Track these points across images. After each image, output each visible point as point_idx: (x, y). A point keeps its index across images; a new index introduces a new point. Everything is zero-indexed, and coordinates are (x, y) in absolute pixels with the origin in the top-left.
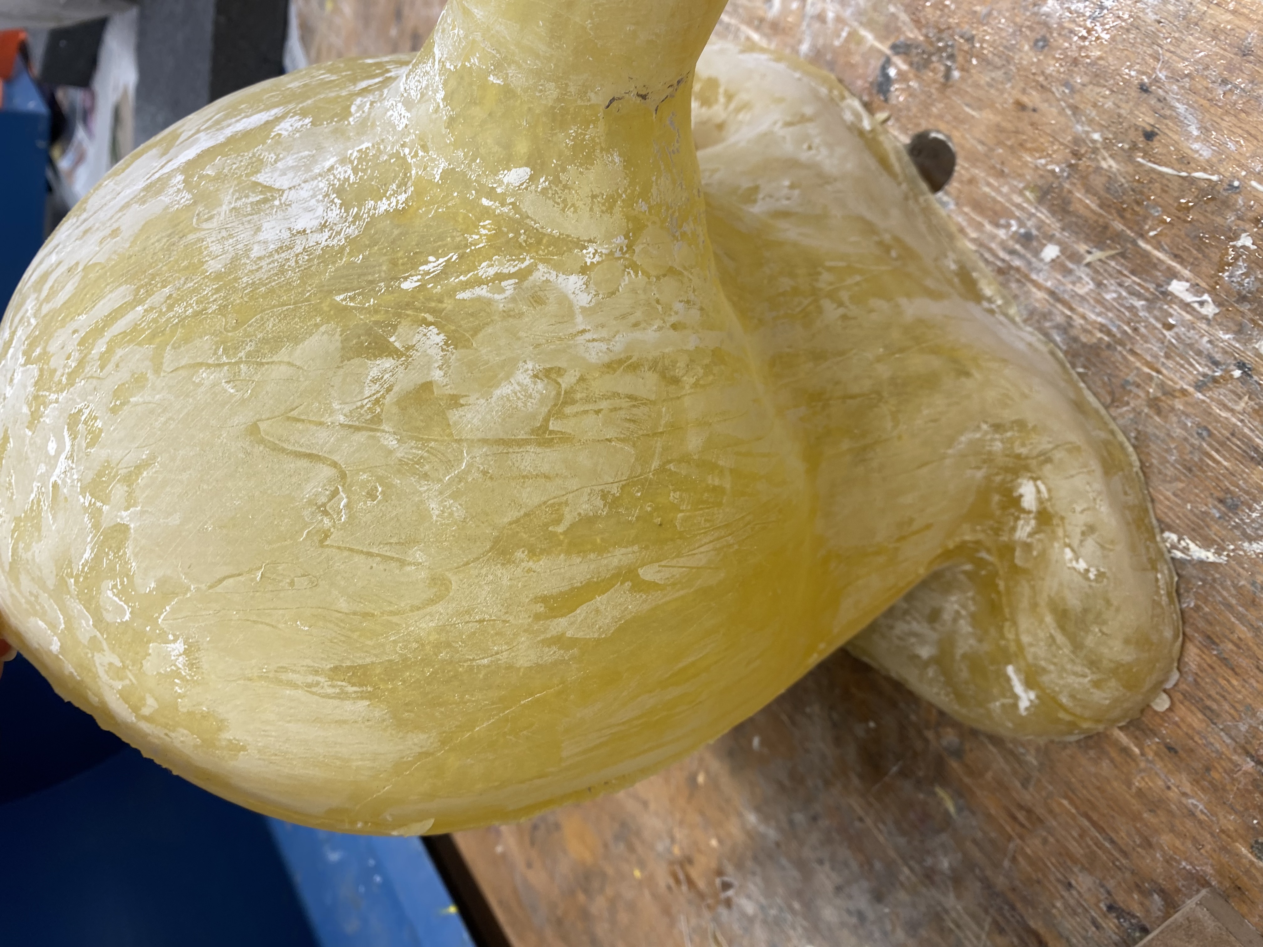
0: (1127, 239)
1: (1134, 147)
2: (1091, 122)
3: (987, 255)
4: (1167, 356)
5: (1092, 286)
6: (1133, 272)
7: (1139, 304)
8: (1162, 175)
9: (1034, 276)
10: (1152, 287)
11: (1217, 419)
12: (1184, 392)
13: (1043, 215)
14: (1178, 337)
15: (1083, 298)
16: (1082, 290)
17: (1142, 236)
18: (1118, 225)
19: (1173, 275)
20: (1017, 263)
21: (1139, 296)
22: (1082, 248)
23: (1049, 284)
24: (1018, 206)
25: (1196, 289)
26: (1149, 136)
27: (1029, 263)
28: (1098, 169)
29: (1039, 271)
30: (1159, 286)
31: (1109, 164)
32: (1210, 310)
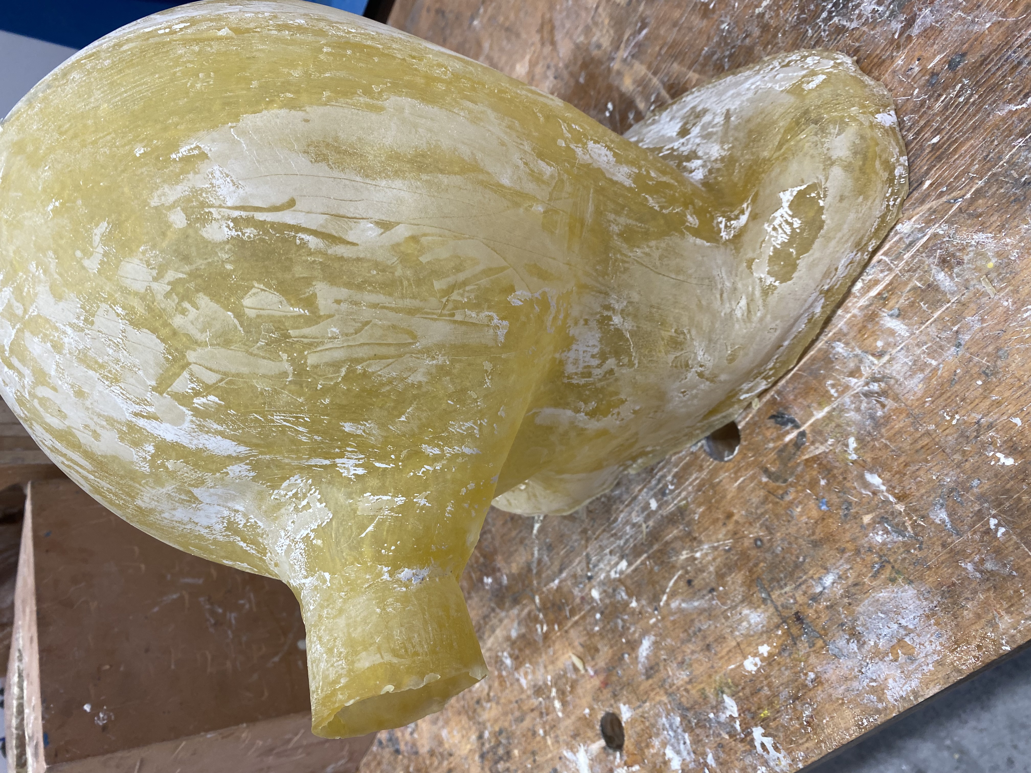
0: (649, 549)
1: (687, 572)
2: (707, 554)
3: (661, 464)
4: (600, 546)
5: (635, 521)
6: (635, 545)
7: (622, 542)
8: (671, 579)
9: (645, 490)
10: (627, 552)
11: (576, 557)
12: (587, 547)
13: (671, 508)
14: (606, 555)
15: (630, 513)
16: (634, 514)
17: (648, 558)
18: (656, 547)
19: (630, 564)
20: (654, 482)
21: (625, 543)
22: (651, 523)
23: (640, 497)
24: (680, 493)
25: (621, 572)
26: (689, 582)
27: (652, 490)
28: (683, 548)
29: (647, 493)
30: (627, 555)
31: (684, 555)
32: (613, 575)
